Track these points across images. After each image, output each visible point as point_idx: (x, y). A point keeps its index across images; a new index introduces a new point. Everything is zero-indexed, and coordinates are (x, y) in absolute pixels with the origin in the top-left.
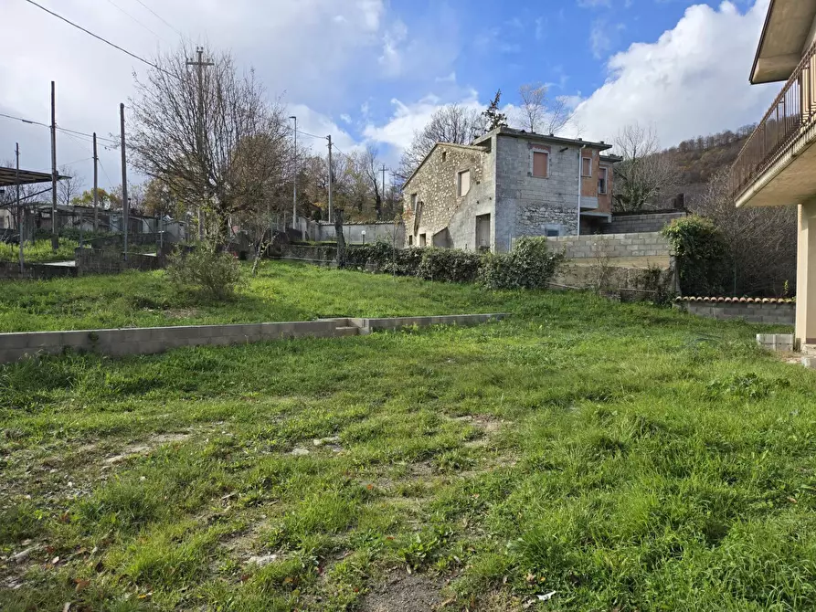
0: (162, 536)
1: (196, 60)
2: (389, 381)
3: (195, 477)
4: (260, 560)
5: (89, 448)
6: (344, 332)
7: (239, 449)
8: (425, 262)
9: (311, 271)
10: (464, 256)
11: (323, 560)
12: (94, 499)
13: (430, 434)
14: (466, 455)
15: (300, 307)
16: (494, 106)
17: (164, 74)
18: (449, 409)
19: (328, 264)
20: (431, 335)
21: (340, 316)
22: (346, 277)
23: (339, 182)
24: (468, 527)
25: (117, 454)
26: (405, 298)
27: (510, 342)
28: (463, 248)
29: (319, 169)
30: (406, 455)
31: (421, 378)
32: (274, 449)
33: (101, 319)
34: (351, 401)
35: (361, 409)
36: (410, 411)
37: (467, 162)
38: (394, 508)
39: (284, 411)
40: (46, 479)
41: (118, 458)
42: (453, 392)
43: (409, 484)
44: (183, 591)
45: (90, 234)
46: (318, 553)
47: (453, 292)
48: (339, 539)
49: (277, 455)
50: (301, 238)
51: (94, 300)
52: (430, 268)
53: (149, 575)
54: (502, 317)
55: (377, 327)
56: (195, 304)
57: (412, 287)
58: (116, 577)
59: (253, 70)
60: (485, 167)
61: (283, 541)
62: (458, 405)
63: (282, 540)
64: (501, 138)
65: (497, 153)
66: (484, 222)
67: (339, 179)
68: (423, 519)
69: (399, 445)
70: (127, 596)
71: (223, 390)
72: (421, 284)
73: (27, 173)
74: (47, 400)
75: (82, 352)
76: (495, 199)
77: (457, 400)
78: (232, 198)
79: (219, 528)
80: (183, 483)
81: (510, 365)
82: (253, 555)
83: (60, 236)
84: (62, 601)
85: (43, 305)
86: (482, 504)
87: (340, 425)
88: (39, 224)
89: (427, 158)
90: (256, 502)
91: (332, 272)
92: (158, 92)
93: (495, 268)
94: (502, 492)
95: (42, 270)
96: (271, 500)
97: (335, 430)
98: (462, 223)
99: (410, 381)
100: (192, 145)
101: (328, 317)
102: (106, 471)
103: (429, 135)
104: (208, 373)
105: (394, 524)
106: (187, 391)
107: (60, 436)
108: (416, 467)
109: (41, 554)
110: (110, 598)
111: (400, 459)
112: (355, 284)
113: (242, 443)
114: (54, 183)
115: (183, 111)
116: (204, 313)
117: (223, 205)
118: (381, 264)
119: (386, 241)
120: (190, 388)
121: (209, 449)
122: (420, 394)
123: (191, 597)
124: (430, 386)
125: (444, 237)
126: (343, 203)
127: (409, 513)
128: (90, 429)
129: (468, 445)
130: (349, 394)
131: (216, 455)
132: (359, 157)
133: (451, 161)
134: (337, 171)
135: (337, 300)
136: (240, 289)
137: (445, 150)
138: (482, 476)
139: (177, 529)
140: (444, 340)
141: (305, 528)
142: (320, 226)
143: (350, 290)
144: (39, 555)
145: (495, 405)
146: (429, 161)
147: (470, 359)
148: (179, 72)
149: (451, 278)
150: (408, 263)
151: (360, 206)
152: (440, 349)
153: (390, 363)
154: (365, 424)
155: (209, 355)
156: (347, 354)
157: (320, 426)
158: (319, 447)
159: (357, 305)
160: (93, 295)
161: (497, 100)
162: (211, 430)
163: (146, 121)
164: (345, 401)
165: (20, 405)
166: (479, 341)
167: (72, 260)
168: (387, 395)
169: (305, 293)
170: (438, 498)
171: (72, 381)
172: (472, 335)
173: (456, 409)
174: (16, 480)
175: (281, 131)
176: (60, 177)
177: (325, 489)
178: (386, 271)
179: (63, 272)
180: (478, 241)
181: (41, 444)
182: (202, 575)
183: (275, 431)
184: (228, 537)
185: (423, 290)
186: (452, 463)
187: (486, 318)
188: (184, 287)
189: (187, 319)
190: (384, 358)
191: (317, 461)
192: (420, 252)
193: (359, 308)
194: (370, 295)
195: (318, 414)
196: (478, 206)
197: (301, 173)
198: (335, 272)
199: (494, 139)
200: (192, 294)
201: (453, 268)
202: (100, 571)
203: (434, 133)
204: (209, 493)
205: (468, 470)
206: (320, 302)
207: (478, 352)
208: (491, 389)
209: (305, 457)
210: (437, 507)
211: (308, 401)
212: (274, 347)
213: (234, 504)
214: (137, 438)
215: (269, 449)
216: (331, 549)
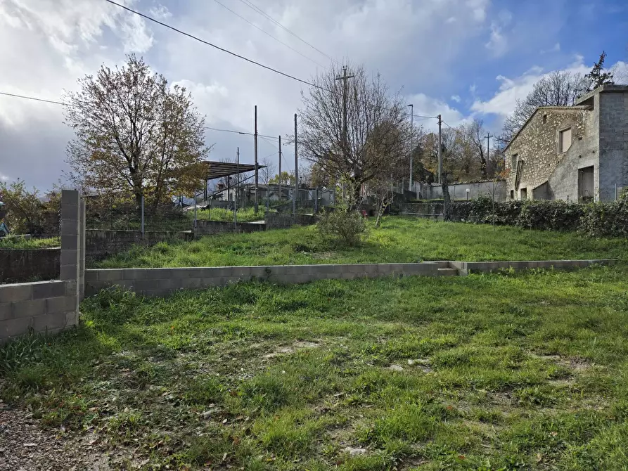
0: (290, 416)
1: (342, 76)
2: (480, 316)
3: (318, 376)
4: (352, 451)
5: (257, 346)
6: (445, 273)
7: (350, 359)
8: (525, 212)
9: (421, 223)
10: (564, 206)
11: (400, 462)
12: (253, 382)
13: (514, 368)
14: (548, 393)
15: (409, 252)
16: (598, 67)
17: (320, 90)
18: (537, 347)
19: (436, 217)
20: (526, 278)
21: (442, 259)
22: (450, 227)
23: (449, 151)
24: (541, 462)
25: (272, 352)
26: (503, 245)
27: (612, 287)
28: (565, 200)
29: (433, 143)
30: (487, 385)
31: (512, 317)
32: (376, 362)
33: (275, 259)
34: (444, 331)
35: (451, 338)
36: (497, 345)
37: (569, 121)
38: (469, 430)
39: (387, 334)
40: (229, 364)
41: (272, 355)
42: (543, 331)
43: (487, 411)
44: (296, 463)
45: (276, 202)
46: (398, 456)
47: (553, 239)
48: (418, 448)
49: (378, 368)
50: (416, 198)
51: (272, 246)
52: (529, 218)
53: (276, 445)
54: (606, 263)
55: (474, 269)
56: (333, 249)
57: (510, 235)
58: (256, 442)
59: (379, 75)
60: (588, 123)
61: (371, 440)
62: (546, 344)
63: (371, 438)
64: (604, 95)
65: (600, 109)
66: (587, 175)
67: (449, 147)
68: (496, 445)
69: (482, 375)
70: (261, 457)
71: (346, 313)
72: (520, 232)
73: (243, 165)
74: (239, 311)
75: (261, 280)
76: (598, 152)
77: (546, 339)
78: (363, 171)
79: (328, 419)
80: (309, 380)
81: (610, 310)
82: (348, 446)
83: (260, 204)
84: (223, 451)
85: (244, 249)
86: (560, 443)
87: (432, 350)
88: (249, 197)
89: (527, 122)
90: (357, 404)
91: (438, 224)
92: (316, 102)
93: (599, 217)
94: (583, 434)
95: (247, 227)
96: (369, 403)
97: (427, 354)
98: (563, 177)
99: (500, 317)
100: (337, 136)
101: (432, 260)
102: (264, 363)
103: (531, 102)
104: (337, 299)
105: (468, 444)
106: (322, 312)
107: (242, 336)
108: (496, 397)
109: (217, 415)
110: (250, 455)
111: (481, 387)
112: (457, 233)
113: (353, 355)
114: (257, 171)
115: (331, 113)
116: (340, 256)
117: (357, 177)
118: (482, 215)
119: (487, 196)
120: (324, 309)
121: (329, 357)
122: (508, 331)
123: (300, 468)
124: (519, 325)
125: (545, 190)
126: (452, 168)
127: (484, 437)
128: (259, 333)
129: (551, 383)
130: (443, 325)
131: (333, 362)
132: (466, 129)
133: (551, 122)
134: (448, 142)
135: (441, 246)
136: (365, 238)
137: (545, 113)
138: (563, 415)
139: (299, 414)
140: (540, 283)
141: (390, 433)
142: (431, 187)
143: (453, 238)
144: (217, 416)
145: (587, 348)
146: (530, 124)
147: (564, 302)
148: (329, 86)
149: (551, 227)
150: (508, 215)
151: (467, 168)
152: (535, 291)
153: (483, 301)
154: (452, 352)
155: (339, 286)
156: (445, 291)
157: (414, 349)
158: (412, 366)
159: (457, 251)
160: (273, 242)
161: (601, 61)
162: (333, 342)
163: (308, 123)
164: (438, 331)
165: (224, 313)
166: (578, 286)
167: (263, 219)
168: (476, 329)
169: (415, 241)
170: (513, 429)
171: (254, 298)
172: (570, 279)
173: (544, 348)
174: (213, 362)
175: (399, 117)
176: (260, 167)
177: (411, 403)
178: (487, 222)
179: (257, 227)
180: (580, 192)
181: (231, 340)
182: (310, 453)
183: (379, 349)
184: (333, 427)
185: (522, 237)
186: (533, 399)
187: (588, 264)
188: (327, 237)
189: (327, 259)
190: (478, 296)
191: (407, 378)
192: (519, 204)
193: (459, 253)
194: (470, 242)
195: (414, 339)
196: (581, 160)
197: (418, 147)
198: (443, 223)
199: (597, 97)
200: (332, 241)
201: (552, 218)
202: (247, 435)
203: (537, 100)
204: (325, 390)
205: (549, 407)
206: (426, 247)
207: (576, 296)
208: (585, 332)
209: (399, 373)
210: (512, 437)
211: (407, 327)
212: (387, 283)
213: (341, 403)
214: (285, 342)
215: (372, 362)
216: (409, 454)
